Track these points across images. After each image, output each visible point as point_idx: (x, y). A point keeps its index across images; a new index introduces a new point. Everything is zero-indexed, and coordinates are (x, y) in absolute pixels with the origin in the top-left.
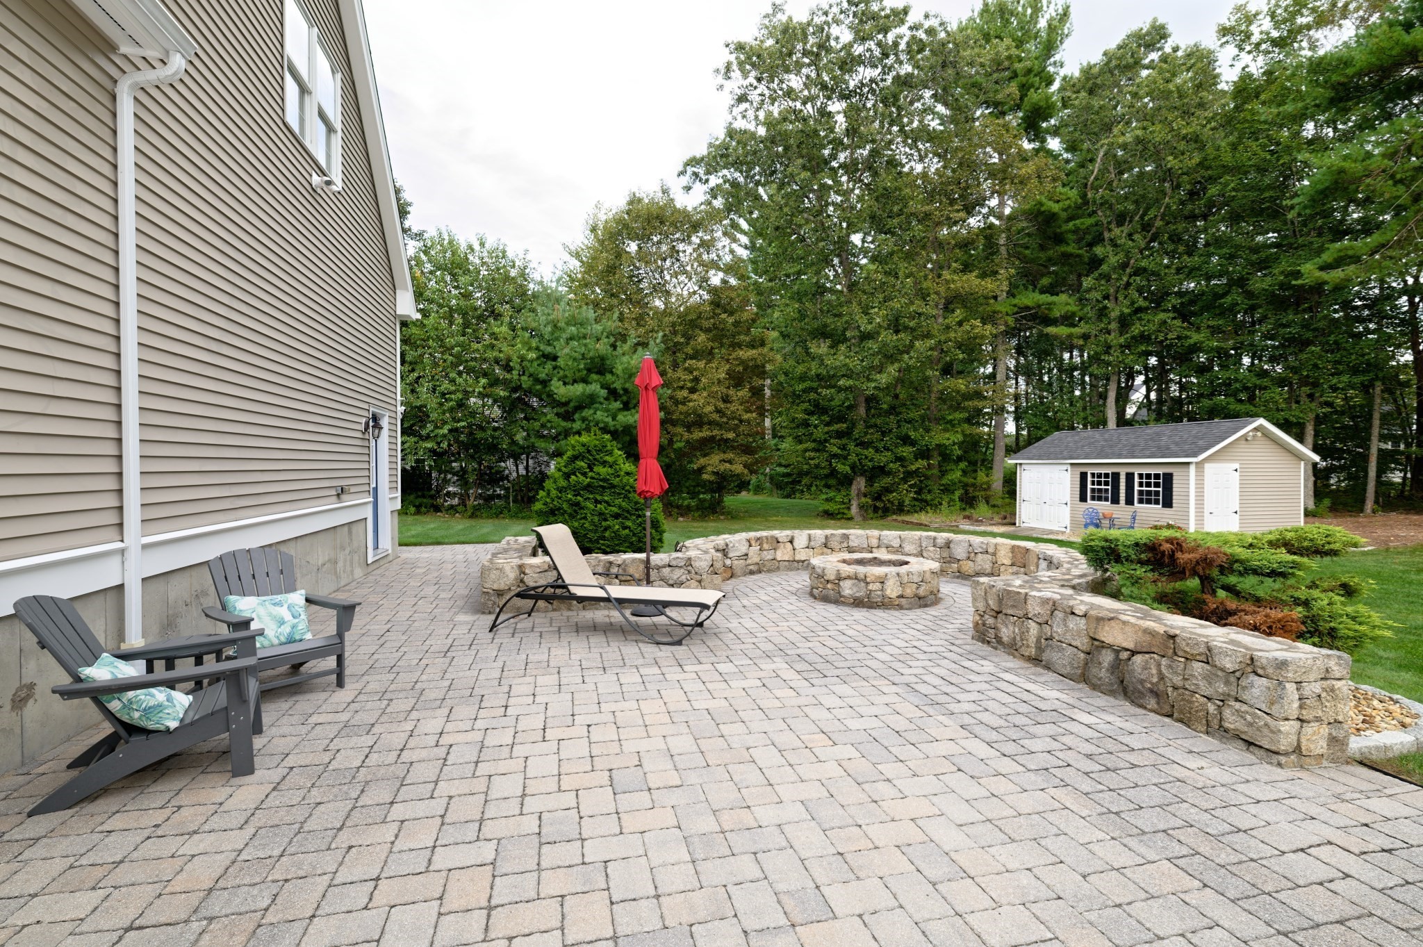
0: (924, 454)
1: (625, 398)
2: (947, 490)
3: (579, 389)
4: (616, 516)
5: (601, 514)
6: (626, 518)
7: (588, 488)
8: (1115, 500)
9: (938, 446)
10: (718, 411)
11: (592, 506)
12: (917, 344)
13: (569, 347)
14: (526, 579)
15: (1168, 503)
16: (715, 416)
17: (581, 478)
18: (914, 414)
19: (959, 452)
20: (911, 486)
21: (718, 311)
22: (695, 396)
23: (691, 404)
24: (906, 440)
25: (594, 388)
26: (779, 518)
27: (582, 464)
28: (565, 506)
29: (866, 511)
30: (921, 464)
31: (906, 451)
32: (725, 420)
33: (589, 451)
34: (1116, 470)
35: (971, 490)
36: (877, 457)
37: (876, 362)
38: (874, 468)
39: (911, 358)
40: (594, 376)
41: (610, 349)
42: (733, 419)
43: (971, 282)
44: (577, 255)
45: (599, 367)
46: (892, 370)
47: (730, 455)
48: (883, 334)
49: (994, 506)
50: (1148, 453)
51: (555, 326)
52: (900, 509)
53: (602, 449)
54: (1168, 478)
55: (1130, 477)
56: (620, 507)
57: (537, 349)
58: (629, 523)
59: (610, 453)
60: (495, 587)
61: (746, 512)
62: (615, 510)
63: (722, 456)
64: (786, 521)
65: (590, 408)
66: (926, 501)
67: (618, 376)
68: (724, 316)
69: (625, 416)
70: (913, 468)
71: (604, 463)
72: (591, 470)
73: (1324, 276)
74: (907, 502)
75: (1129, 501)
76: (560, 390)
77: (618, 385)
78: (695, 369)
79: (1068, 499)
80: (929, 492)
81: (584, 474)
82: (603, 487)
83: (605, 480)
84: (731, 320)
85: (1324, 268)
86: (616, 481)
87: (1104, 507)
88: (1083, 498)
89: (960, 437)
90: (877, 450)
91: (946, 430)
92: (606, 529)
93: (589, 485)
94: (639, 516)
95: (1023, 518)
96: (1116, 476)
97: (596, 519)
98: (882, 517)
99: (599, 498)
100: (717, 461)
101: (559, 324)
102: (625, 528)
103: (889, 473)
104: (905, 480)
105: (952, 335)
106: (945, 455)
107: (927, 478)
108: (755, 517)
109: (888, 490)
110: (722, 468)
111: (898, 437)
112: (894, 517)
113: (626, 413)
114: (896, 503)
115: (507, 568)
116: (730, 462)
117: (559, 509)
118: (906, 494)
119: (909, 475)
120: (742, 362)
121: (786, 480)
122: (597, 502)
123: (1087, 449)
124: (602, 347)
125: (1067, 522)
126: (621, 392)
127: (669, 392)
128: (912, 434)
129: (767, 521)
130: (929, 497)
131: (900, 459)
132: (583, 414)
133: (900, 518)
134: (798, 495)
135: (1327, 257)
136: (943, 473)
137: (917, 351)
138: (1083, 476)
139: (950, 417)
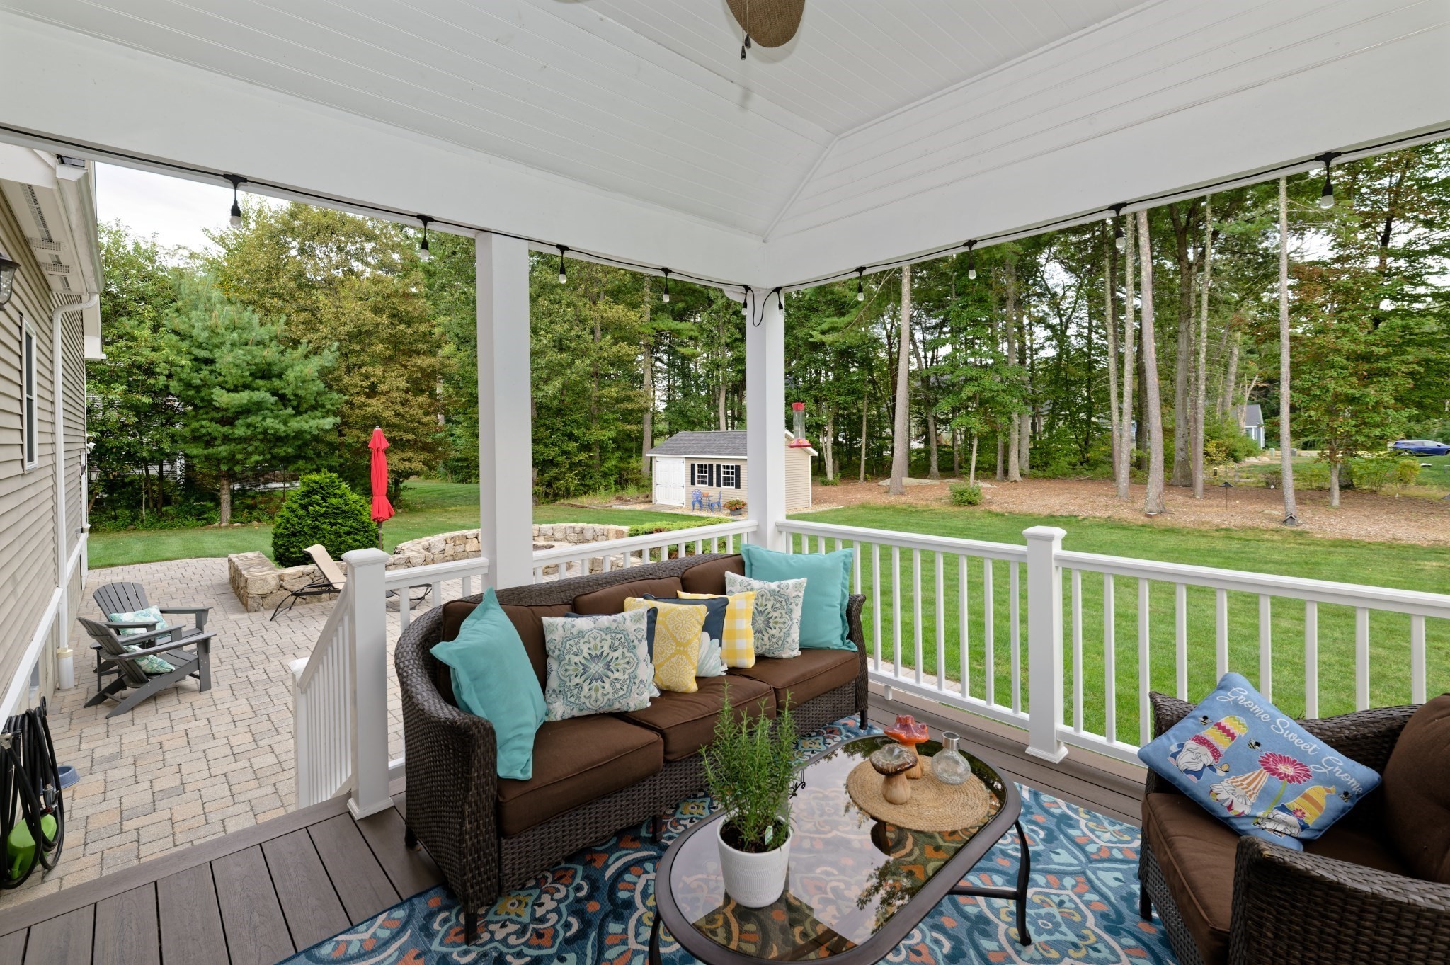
0: (586, 447)
1: (295, 403)
2: (605, 475)
3: (244, 397)
4: (349, 533)
5: (336, 533)
6: (356, 534)
7: (325, 515)
8: (711, 484)
9: (597, 441)
10: (397, 415)
11: (328, 528)
12: (578, 362)
13: (232, 355)
14: (284, 584)
15: (738, 486)
16: (396, 420)
17: (318, 508)
18: (577, 416)
19: (613, 445)
20: (576, 475)
21: (396, 322)
22: (373, 401)
23: (369, 409)
24: (571, 437)
25: (262, 395)
26: (458, 508)
27: (317, 497)
28: (306, 529)
29: (538, 497)
30: (583, 456)
31: (571, 446)
32: (404, 422)
33: (322, 488)
34: (711, 463)
35: (625, 474)
36: (547, 451)
37: (544, 376)
38: (544, 460)
39: (572, 373)
40: (260, 382)
41: (278, 356)
42: (412, 421)
43: (619, 312)
44: (222, 241)
45: (265, 373)
46: (557, 383)
47: (409, 454)
48: (549, 353)
49: (643, 486)
50: (727, 451)
51: (213, 331)
52: (567, 494)
53: (332, 484)
54: (738, 468)
55: (718, 467)
56: (351, 527)
57: (189, 353)
58: (358, 537)
59: (339, 487)
60: (260, 592)
61: (423, 503)
62: (347, 529)
63: (401, 455)
64: (465, 511)
65: (256, 414)
66: (588, 485)
67: (288, 382)
68: (402, 327)
69: (298, 422)
70: (577, 459)
71: (335, 495)
72: (325, 501)
73: (824, 338)
74: (572, 488)
75: (718, 485)
76: (222, 398)
77: (288, 392)
78: (373, 376)
79: (684, 483)
80: (591, 478)
81: (319, 505)
82: (337, 514)
83: (338, 508)
84: (410, 331)
85: (823, 333)
86: (346, 508)
87: (704, 488)
88: (693, 483)
89: (613, 434)
90: (546, 446)
91: (602, 428)
92: (341, 543)
93: (325, 513)
94: (366, 532)
95: (657, 498)
96: (711, 466)
97: (333, 536)
98: (552, 501)
99: (333, 521)
100: (396, 461)
101: (219, 330)
102: (356, 541)
103: (557, 465)
104: (571, 469)
105: (605, 354)
106: (602, 447)
107: (588, 466)
108: (433, 507)
109: (557, 479)
110: (402, 467)
111: (563, 435)
112: (562, 501)
113: (299, 418)
114: (564, 489)
115: (269, 579)
116: (409, 460)
117: (300, 532)
118: (572, 481)
119: (573, 466)
120: (421, 369)
121: (461, 464)
122: (332, 525)
123: (695, 447)
124: (270, 354)
125: (684, 501)
126: (292, 398)
127: (346, 397)
128: (575, 432)
129: (446, 511)
130: (591, 483)
131: (565, 453)
132: (249, 420)
133: (567, 502)
134: (473, 479)
135: (825, 326)
136: (603, 461)
137: (577, 368)
138: (693, 466)
139: (606, 418)
